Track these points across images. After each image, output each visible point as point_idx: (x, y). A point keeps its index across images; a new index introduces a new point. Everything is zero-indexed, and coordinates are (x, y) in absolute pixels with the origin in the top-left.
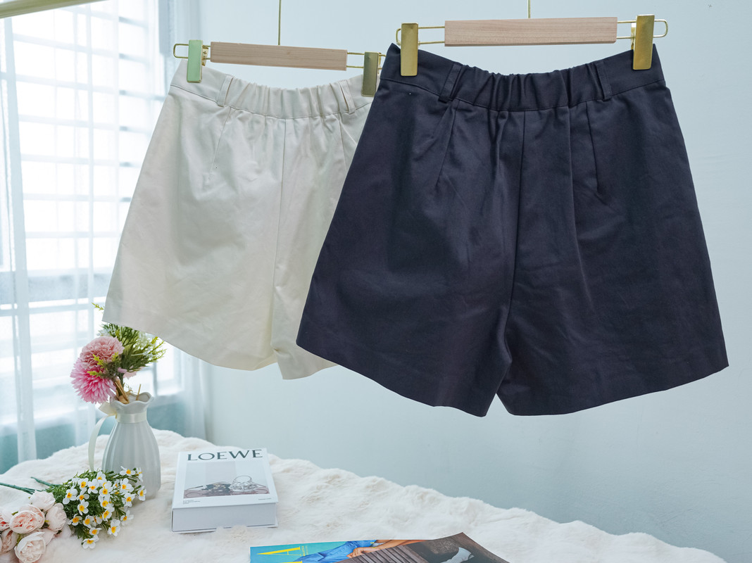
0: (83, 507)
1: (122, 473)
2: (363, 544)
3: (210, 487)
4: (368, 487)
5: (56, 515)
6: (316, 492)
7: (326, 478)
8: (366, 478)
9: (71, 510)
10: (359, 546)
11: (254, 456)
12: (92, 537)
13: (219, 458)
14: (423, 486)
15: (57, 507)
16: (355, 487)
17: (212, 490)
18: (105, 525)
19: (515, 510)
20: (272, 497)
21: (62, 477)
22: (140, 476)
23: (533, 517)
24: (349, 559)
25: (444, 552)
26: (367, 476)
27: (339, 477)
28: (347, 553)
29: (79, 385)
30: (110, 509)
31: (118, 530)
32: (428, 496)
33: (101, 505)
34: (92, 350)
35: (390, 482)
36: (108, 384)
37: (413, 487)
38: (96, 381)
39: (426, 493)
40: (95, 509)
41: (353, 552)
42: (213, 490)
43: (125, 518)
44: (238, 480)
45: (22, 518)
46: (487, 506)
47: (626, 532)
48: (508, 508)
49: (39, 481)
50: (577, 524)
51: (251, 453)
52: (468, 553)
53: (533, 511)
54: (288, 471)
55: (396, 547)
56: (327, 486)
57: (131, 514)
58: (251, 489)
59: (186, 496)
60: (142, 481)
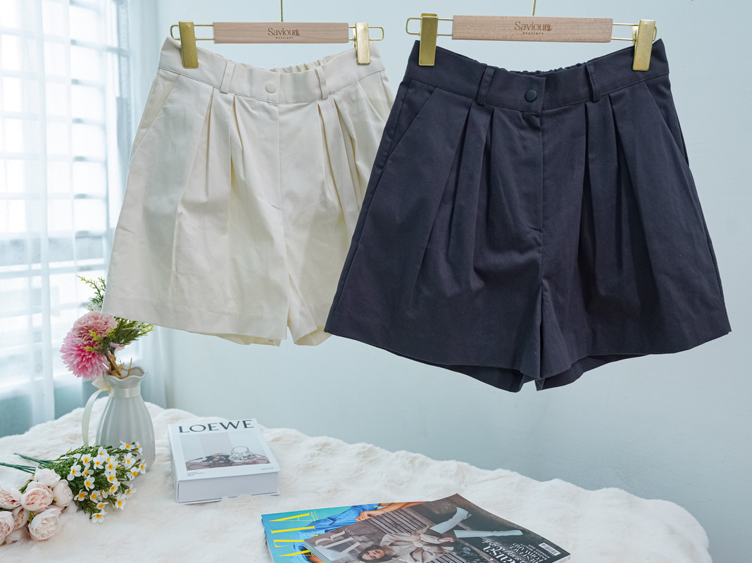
0: (90, 482)
1: (122, 448)
2: (367, 508)
3: (209, 458)
4: (359, 454)
5: (63, 492)
6: (310, 460)
7: (317, 445)
8: (355, 445)
9: (76, 485)
10: (364, 510)
11: (246, 427)
12: (99, 511)
13: (210, 429)
14: (412, 452)
15: (62, 484)
16: (347, 455)
17: (212, 462)
18: (111, 500)
19: (500, 471)
20: (273, 466)
21: (48, 452)
22: (140, 450)
23: (517, 477)
24: (360, 522)
25: (444, 512)
26: (356, 443)
27: (328, 445)
28: (354, 517)
29: (71, 360)
30: (116, 484)
31: (124, 503)
32: (417, 461)
33: (108, 480)
34: (85, 325)
35: (378, 448)
36: (102, 359)
37: (403, 452)
38: (90, 356)
39: (416, 458)
40: (101, 484)
41: (359, 515)
42: (214, 462)
43: (128, 492)
44: (236, 450)
45: (34, 496)
46: (474, 468)
47: (599, 487)
48: (493, 469)
49: (25, 458)
50: (556, 482)
51: (241, 424)
52: (466, 513)
53: (517, 471)
54: (277, 440)
55: (400, 509)
56: (319, 454)
57: (134, 487)
58: (251, 460)
59: (189, 468)
60: (141, 454)
